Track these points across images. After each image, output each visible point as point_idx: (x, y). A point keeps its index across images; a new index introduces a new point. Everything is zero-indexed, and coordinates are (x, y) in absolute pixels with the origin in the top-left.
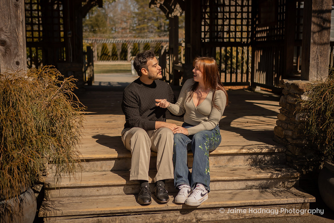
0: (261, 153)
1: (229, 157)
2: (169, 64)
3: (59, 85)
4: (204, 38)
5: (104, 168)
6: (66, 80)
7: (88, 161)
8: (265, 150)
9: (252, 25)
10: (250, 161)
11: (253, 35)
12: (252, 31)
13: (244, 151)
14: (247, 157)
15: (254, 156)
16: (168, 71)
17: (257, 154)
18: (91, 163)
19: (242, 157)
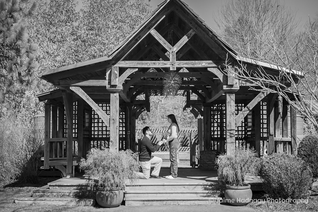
0: (208, 185)
1: (195, 186)
2: (198, 153)
3: (132, 156)
4: (214, 135)
5: (146, 189)
6: (134, 154)
7: (140, 186)
8: (209, 184)
9: (245, 127)
10: (203, 189)
11: (246, 133)
12: (245, 131)
13: (201, 184)
14: (203, 186)
15: (205, 186)
16: (197, 157)
17: (206, 185)
18: (141, 187)
19: (200, 186)
